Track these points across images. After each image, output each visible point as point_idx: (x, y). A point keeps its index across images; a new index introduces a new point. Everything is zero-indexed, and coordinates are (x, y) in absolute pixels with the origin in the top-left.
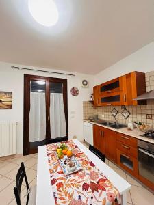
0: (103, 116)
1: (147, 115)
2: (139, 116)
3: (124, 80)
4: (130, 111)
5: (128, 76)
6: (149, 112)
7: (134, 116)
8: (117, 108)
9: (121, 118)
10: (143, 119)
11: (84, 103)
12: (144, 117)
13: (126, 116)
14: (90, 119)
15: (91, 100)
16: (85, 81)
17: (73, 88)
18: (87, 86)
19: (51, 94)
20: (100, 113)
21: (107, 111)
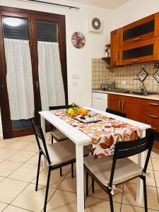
0: (124, 82)
8: (147, 68)
9: (152, 83)
11: (94, 61)
14: (103, 87)
15: (106, 56)
16: (96, 20)
17: (76, 33)
18: (99, 30)
19: (39, 43)
20: (119, 78)
21: (132, 73)
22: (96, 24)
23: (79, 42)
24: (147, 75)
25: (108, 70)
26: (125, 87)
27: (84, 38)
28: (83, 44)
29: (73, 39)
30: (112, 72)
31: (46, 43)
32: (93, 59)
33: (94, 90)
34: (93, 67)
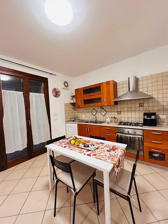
0: (83, 116)
1: (118, 112)
2: (113, 113)
3: (105, 85)
4: (107, 110)
5: (108, 83)
6: (119, 110)
7: (110, 113)
8: (96, 109)
9: (100, 117)
10: (115, 115)
11: (66, 105)
12: (116, 113)
13: (104, 114)
14: (72, 120)
15: (72, 102)
16: (65, 82)
17: (55, 89)
18: (68, 88)
19: (31, 94)
20: (80, 114)
21: (88, 111)
22: (66, 84)
23: (57, 94)
24: (97, 112)
25: (73, 110)
26: (84, 119)
27: (59, 91)
28: (59, 95)
29: (53, 92)
30: (75, 110)
31: (36, 94)
32: (65, 104)
33: (67, 122)
34: (65, 108)
